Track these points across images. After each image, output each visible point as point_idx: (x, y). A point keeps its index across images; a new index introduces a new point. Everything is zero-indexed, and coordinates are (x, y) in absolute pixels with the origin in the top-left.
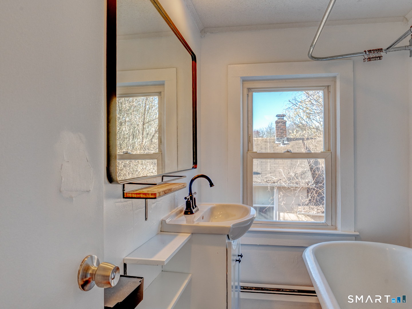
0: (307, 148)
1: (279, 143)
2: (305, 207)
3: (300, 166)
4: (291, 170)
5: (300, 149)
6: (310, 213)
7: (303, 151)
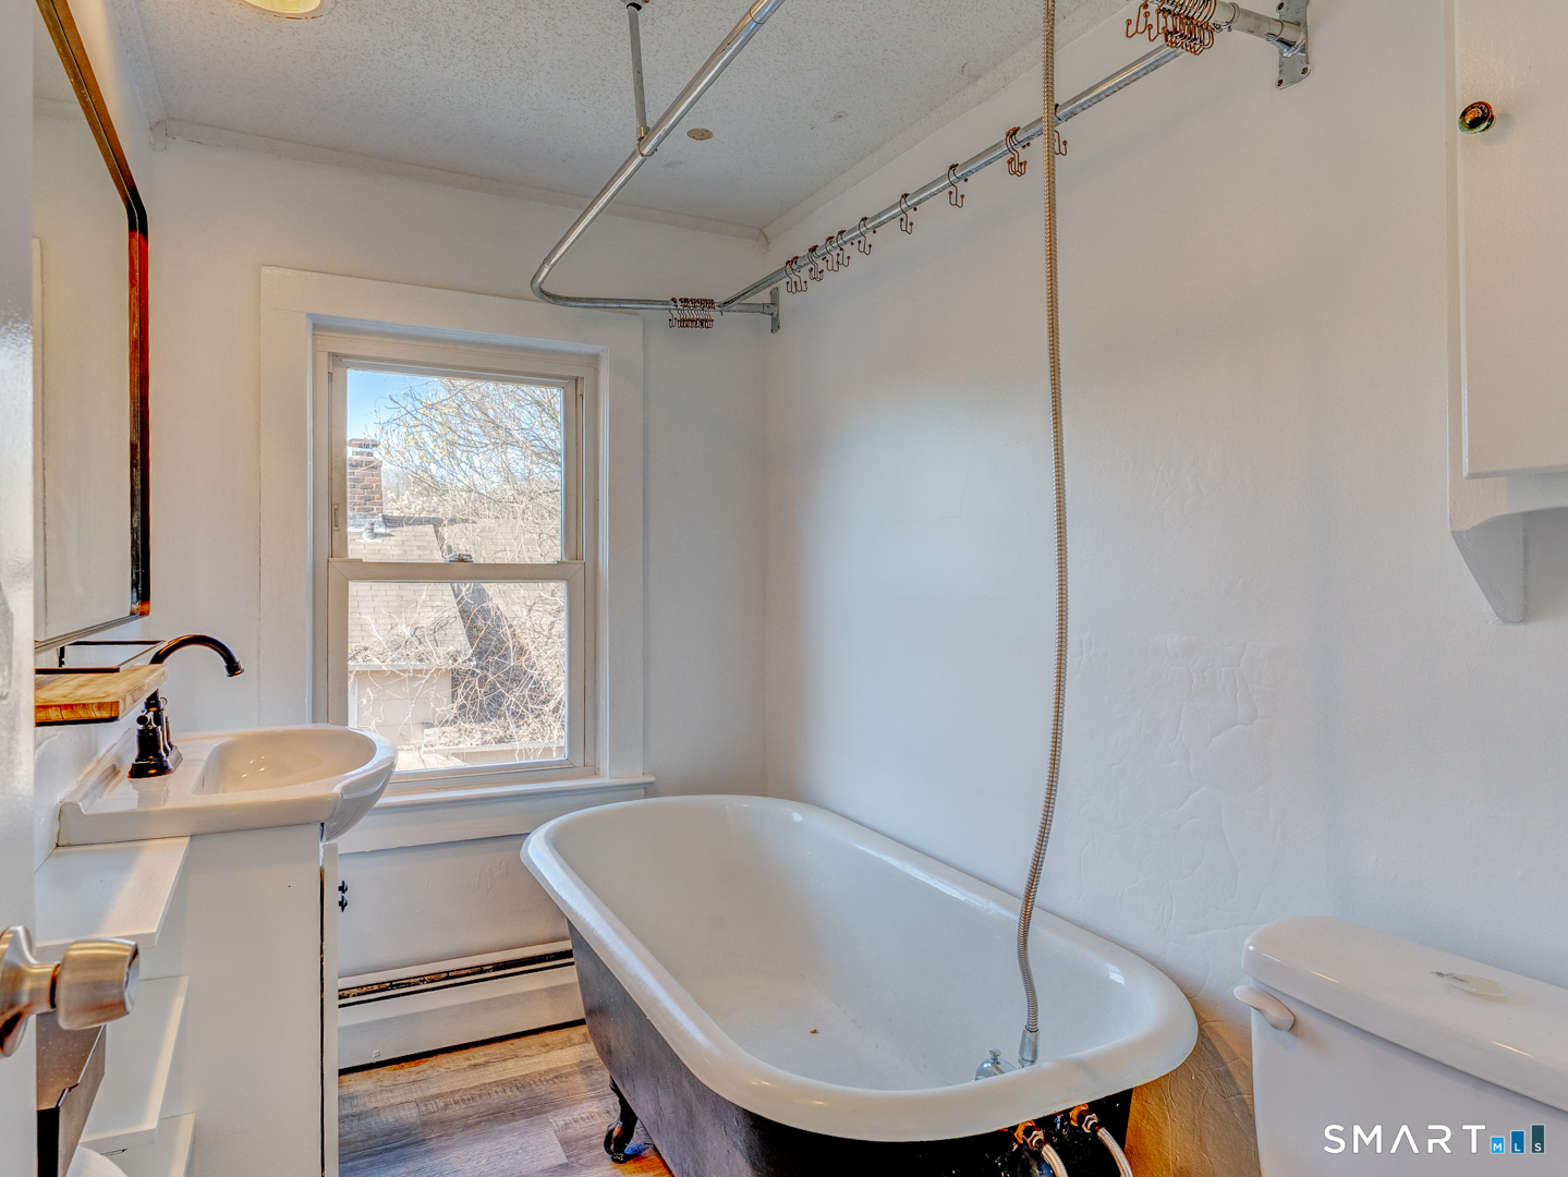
0: (450, 548)
1: (359, 530)
2: (444, 729)
3: (430, 603)
4: (400, 618)
5: (425, 552)
6: (461, 746)
7: (438, 557)
